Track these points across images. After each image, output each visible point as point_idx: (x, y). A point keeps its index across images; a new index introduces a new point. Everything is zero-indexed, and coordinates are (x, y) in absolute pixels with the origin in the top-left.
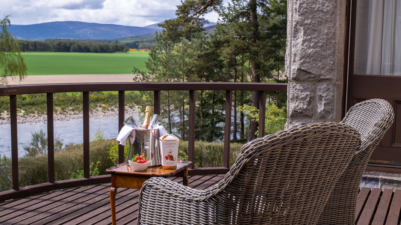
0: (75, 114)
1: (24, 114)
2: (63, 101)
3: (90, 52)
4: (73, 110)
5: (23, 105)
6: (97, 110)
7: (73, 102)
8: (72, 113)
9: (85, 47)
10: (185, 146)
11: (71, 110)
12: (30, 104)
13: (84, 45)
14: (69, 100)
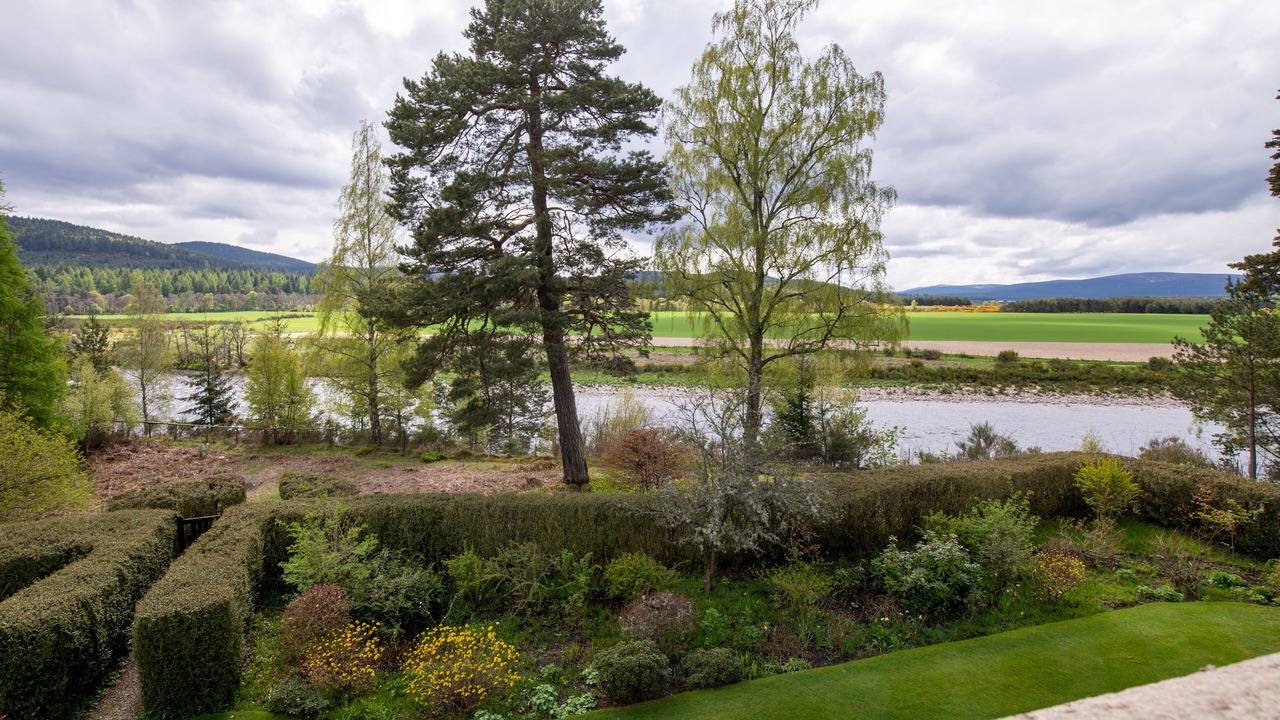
0: (1122, 398)
1: (1039, 391)
2: (1105, 378)
3: (1179, 312)
4: (1119, 392)
5: (1041, 380)
6: (1162, 395)
7: (1122, 380)
8: (1117, 395)
9: (1170, 306)
10: (1251, 490)
11: (1115, 392)
12: (1051, 379)
13: (1168, 304)
14: (1115, 378)
